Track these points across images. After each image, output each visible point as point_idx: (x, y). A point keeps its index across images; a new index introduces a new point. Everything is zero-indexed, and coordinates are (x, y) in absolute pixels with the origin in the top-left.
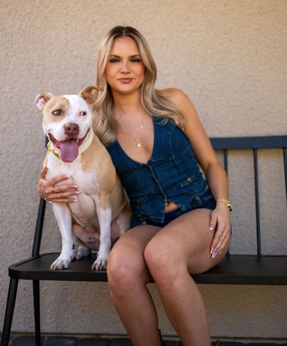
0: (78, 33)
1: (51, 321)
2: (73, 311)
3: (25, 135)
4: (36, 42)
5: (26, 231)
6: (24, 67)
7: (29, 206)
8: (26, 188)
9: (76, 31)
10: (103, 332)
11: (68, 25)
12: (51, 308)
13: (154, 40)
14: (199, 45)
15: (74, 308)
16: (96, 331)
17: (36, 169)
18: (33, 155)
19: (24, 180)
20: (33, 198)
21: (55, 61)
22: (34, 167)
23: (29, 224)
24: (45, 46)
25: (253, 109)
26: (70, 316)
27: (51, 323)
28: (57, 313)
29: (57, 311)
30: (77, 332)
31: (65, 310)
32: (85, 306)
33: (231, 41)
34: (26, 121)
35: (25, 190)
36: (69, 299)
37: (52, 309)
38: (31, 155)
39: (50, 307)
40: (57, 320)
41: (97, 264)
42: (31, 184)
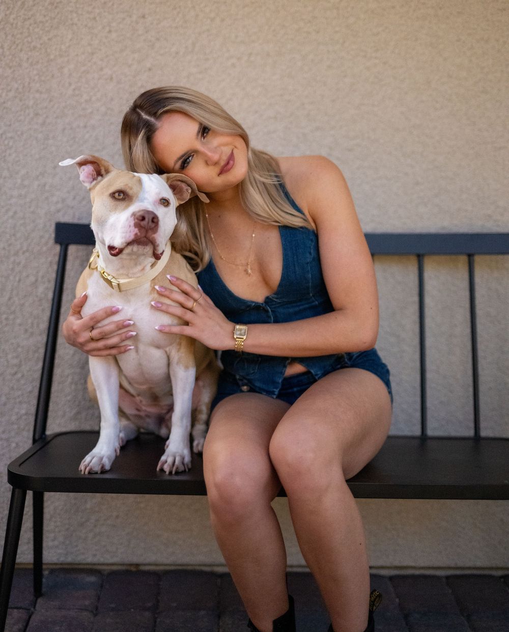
0: (114, 35)
1: (56, 543)
2: (95, 526)
3: (12, 217)
4: (35, 47)
5: (12, 388)
6: (11, 94)
7: (18, 346)
8: (14, 312)
9: (110, 31)
10: (147, 561)
11: (95, 18)
12: (55, 522)
13: (250, 54)
14: (329, 67)
15: (97, 520)
16: (135, 560)
17: (32, 279)
18: (27, 254)
19: (10, 299)
20: (26, 331)
21: (70, 84)
22: (28, 276)
23: (19, 375)
24: (52, 57)
25: (417, 183)
26: (91, 535)
27: (57, 547)
28: (67, 529)
29: (67, 526)
30: (102, 560)
31: (82, 525)
32: (117, 517)
33: (385, 63)
34: (15, 193)
35: (11, 317)
36: (88, 506)
37: (59, 524)
38: (24, 253)
39: (54, 519)
40: (68, 542)
41: (166, 462)
42: (23, 305)
